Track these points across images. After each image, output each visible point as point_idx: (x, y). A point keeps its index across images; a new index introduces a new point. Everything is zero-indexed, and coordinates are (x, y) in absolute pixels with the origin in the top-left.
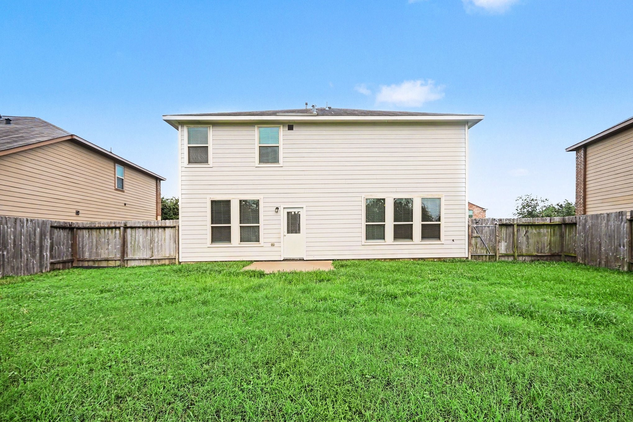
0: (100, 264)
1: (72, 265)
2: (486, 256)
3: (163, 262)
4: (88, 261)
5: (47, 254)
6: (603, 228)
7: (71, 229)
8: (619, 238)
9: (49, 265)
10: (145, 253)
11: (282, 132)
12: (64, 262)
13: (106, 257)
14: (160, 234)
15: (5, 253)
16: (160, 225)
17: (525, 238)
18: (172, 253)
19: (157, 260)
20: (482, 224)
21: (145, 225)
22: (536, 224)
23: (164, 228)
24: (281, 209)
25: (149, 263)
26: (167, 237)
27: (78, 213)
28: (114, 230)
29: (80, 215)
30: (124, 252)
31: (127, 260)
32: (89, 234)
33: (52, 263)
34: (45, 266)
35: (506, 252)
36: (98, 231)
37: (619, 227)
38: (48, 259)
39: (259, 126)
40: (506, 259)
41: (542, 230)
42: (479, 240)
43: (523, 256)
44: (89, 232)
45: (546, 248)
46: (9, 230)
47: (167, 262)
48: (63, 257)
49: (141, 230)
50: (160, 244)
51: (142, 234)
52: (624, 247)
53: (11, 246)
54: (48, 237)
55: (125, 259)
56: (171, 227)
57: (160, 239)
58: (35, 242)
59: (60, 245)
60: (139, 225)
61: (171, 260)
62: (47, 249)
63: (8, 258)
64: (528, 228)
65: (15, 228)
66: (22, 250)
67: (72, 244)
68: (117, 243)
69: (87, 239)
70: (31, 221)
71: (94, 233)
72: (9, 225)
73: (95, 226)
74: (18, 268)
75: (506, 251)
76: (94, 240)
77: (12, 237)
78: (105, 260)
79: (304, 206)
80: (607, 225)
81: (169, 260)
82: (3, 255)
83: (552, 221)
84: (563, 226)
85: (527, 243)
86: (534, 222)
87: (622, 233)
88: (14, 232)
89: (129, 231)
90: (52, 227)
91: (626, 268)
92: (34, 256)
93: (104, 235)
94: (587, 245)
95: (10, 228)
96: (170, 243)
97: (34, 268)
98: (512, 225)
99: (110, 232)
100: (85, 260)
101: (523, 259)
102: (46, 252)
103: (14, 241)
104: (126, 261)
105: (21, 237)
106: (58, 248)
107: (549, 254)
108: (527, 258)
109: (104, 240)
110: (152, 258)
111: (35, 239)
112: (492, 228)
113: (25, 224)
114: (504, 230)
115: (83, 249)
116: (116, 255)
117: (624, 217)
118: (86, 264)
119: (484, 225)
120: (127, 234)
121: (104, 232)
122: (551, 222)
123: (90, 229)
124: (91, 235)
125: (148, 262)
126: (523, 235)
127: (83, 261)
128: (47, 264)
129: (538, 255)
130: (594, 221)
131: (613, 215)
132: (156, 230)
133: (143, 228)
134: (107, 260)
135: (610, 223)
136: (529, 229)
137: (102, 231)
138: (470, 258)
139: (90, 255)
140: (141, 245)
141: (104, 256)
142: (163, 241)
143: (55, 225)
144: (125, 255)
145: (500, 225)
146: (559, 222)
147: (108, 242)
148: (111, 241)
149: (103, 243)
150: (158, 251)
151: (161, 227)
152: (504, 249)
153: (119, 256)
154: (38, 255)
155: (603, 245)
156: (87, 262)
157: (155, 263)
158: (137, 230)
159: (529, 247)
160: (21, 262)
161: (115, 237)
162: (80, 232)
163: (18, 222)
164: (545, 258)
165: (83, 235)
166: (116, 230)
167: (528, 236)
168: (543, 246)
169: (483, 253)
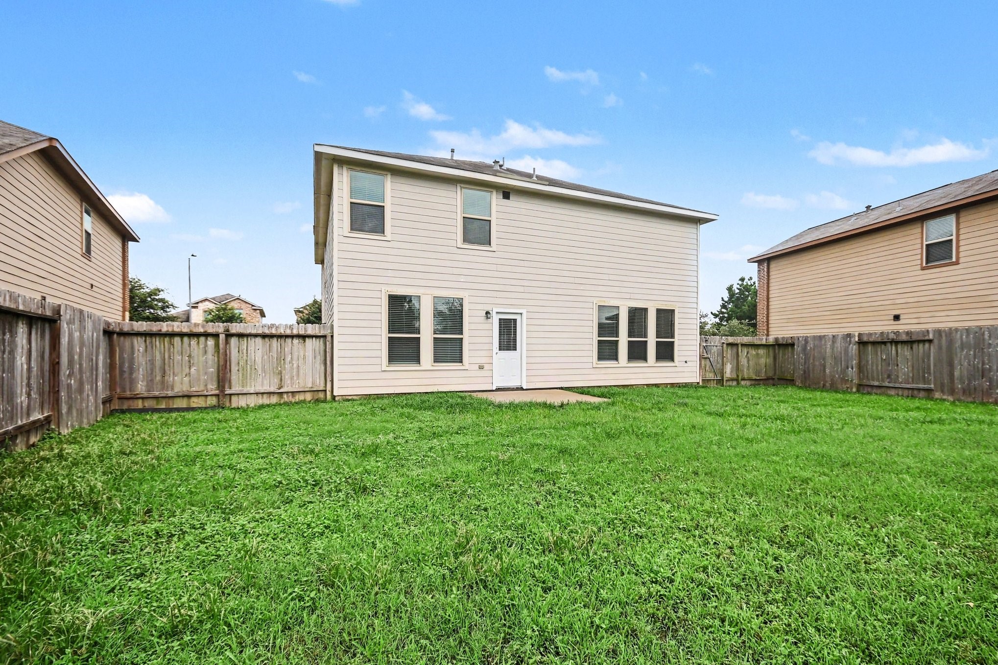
0: (171, 404)
1: (110, 407)
2: (714, 380)
3: (301, 397)
4: (144, 398)
5: (100, 384)
6: (828, 350)
7: (110, 335)
8: (847, 361)
10: (266, 382)
11: (496, 199)
13: (184, 389)
14: (295, 349)
15: (73, 382)
16: (295, 332)
17: (746, 359)
18: (318, 380)
19: (290, 394)
20: (711, 343)
21: (267, 331)
22: (756, 344)
23: (303, 337)
24: (494, 314)
25: (274, 400)
26: (309, 354)
28: (202, 339)
30: (222, 381)
31: (231, 395)
32: (146, 347)
35: (732, 376)
36: (167, 339)
37: (846, 350)
38: (101, 395)
39: (463, 186)
40: (731, 383)
41: (760, 351)
42: (708, 361)
43: (745, 380)
44: (145, 341)
45: (762, 372)
47: (308, 397)
49: (259, 340)
50: (295, 365)
51: (260, 347)
52: (852, 369)
53: (77, 366)
54: (101, 350)
55: (226, 393)
56: (317, 337)
57: (295, 357)
58: (92, 360)
60: (254, 332)
61: (316, 393)
62: (100, 374)
63: (74, 393)
64: (749, 349)
68: (210, 362)
69: (140, 355)
71: (158, 343)
73: (160, 331)
74: (81, 413)
75: (732, 374)
76: (158, 358)
77: (78, 350)
78: (183, 396)
79: (524, 311)
80: (833, 348)
81: (312, 393)
84: (777, 347)
85: (748, 365)
86: (754, 341)
87: (850, 354)
89: (235, 341)
91: (854, 390)
92: (92, 389)
93: (180, 348)
94: (808, 368)
96: (313, 364)
98: (736, 345)
99: (194, 342)
100: (138, 396)
101: (745, 383)
102: (100, 379)
103: (79, 357)
104: (228, 396)
107: (765, 378)
108: (748, 382)
109: (180, 358)
110: (280, 391)
111: (92, 354)
112: (721, 347)
114: (730, 350)
115: (131, 373)
116: (206, 385)
117: (852, 339)
118: (140, 404)
119: (713, 344)
120: (230, 347)
121: (180, 343)
122: (766, 342)
123: (150, 335)
124: (152, 347)
125: (272, 397)
126: (746, 356)
127: (131, 398)
128: (100, 404)
129: (757, 378)
130: (817, 342)
131: (840, 336)
132: (289, 340)
133: (264, 336)
134: (187, 396)
135: (836, 345)
137: (177, 340)
138: (701, 384)
139: (149, 389)
140: (259, 366)
141: (178, 389)
142: (301, 361)
144: (227, 386)
145: (727, 344)
147: (190, 361)
148: (196, 359)
149: (178, 363)
150: (292, 378)
151: (299, 336)
152: (730, 373)
153: (212, 388)
155: (828, 365)
156: (140, 401)
157: (286, 399)
158: (252, 341)
159: (749, 370)
160: (83, 400)
161: (206, 352)
162: (127, 342)
164: (762, 382)
165: (132, 347)
166: (206, 339)
167: (749, 358)
168: (760, 369)
169: (711, 377)
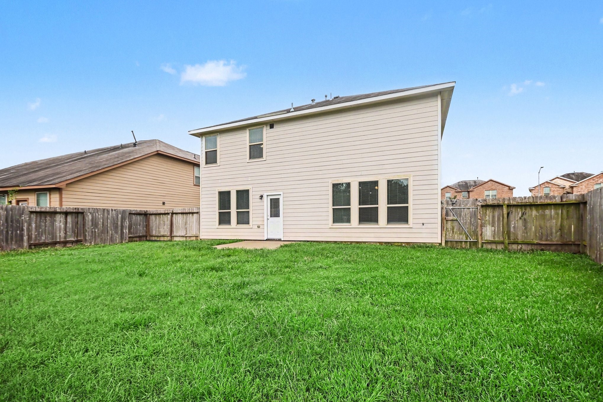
0: (160, 239)
1: (146, 239)
2: (466, 242)
3: (192, 239)
4: (155, 236)
5: (126, 231)
7: (146, 215)
9: (127, 238)
10: (183, 232)
11: (266, 130)
12: (140, 237)
14: (190, 218)
15: (96, 230)
16: (190, 211)
17: (520, 222)
18: (197, 232)
19: (189, 237)
20: (460, 205)
22: (538, 203)
23: (193, 213)
24: (265, 197)
25: (185, 239)
26: (194, 220)
27: (164, 203)
28: (167, 215)
29: (166, 205)
30: (171, 231)
31: (174, 236)
32: (155, 218)
33: (130, 237)
34: (125, 238)
35: (494, 238)
38: (127, 235)
39: (249, 128)
40: (494, 247)
41: (547, 212)
42: (455, 224)
43: (518, 244)
44: (155, 216)
45: (554, 235)
46: (99, 216)
47: (194, 239)
48: (139, 234)
49: (180, 215)
50: (190, 225)
51: (181, 218)
53: (100, 225)
54: (127, 220)
55: (172, 235)
56: (196, 213)
57: (190, 222)
58: (117, 224)
59: (137, 225)
60: (180, 211)
61: (196, 237)
62: (126, 228)
63: (98, 234)
64: (525, 210)
65: (103, 215)
66: (109, 228)
67: (146, 225)
68: (169, 224)
69: (154, 221)
70: (115, 210)
71: (157, 217)
72: (99, 213)
73: (158, 213)
74: (105, 240)
75: (494, 236)
76: (158, 222)
77: (101, 221)
79: (281, 193)
82: (95, 231)
83: (564, 200)
85: (524, 228)
86: (535, 201)
88: (102, 218)
89: (174, 215)
90: (129, 214)
92: (116, 232)
93: (162, 219)
95: (100, 215)
96: (195, 224)
97: (116, 240)
98: (500, 206)
99: (165, 216)
101: (519, 248)
102: (126, 230)
103: (103, 223)
105: (108, 221)
106: (136, 227)
107: (560, 243)
108: (524, 247)
109: (162, 222)
110: (186, 236)
111: (117, 221)
112: (474, 209)
113: (111, 212)
114: (489, 212)
115: (152, 228)
116: (168, 233)
118: (154, 239)
119: (462, 206)
120: (173, 218)
122: (562, 201)
123: (156, 214)
126: (519, 218)
127: (152, 236)
128: (126, 237)
129: (542, 243)
132: (188, 215)
133: (182, 213)
134: (163, 236)
136: (527, 210)
137: (161, 216)
138: (443, 244)
139: (155, 233)
140: (180, 226)
141: (162, 233)
142: (192, 223)
143: (134, 212)
144: (172, 233)
145: (482, 206)
146: (576, 200)
148: (165, 223)
149: (162, 224)
150: (189, 230)
152: (490, 235)
154: (120, 231)
157: (188, 239)
159: (527, 233)
160: (107, 236)
161: (167, 221)
162: (152, 217)
163: (106, 211)
164: (553, 248)
165: (152, 219)
167: (525, 220)
168: (549, 232)
169: (462, 239)
